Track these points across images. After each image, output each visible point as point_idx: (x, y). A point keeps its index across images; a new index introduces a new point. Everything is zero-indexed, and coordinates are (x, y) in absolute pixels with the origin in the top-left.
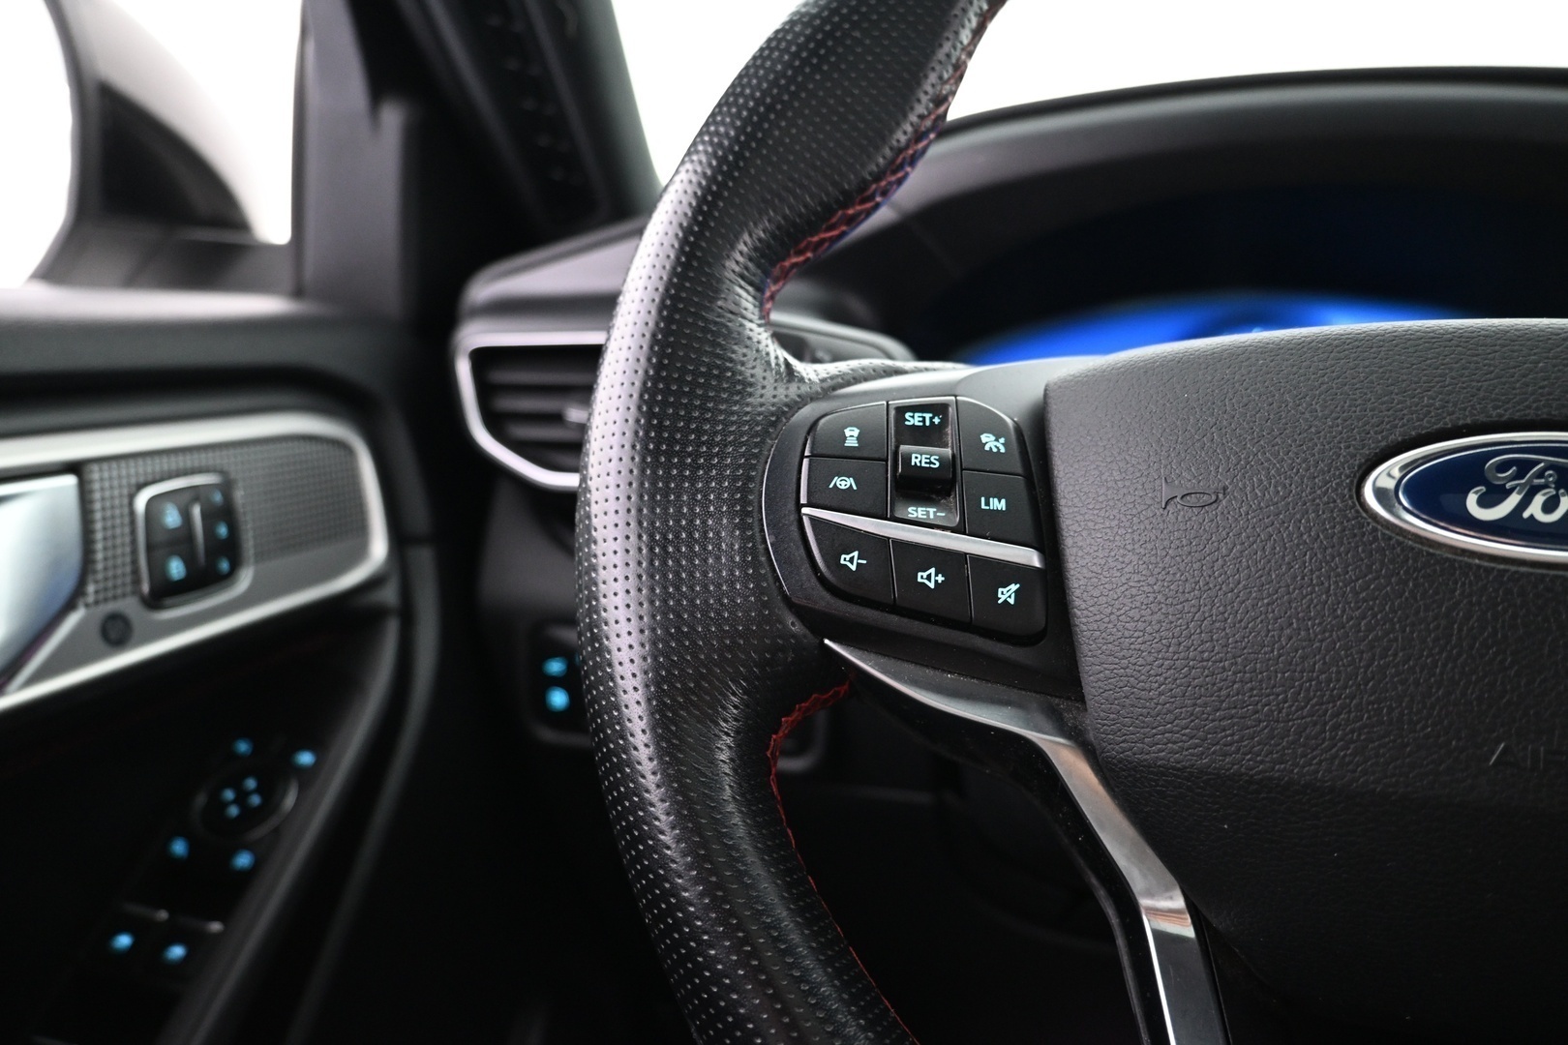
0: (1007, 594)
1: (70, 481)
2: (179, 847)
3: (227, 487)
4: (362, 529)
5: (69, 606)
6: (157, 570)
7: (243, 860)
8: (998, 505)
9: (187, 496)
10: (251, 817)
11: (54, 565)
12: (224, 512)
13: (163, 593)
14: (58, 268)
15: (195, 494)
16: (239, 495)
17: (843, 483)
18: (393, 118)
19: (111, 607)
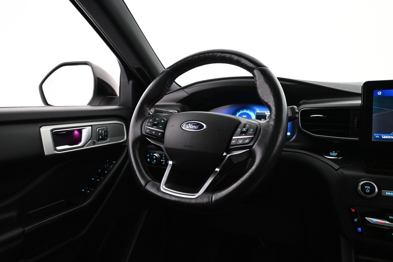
0: (160, 134)
1: (91, 127)
2: (100, 171)
3: (107, 129)
4: (124, 135)
5: (90, 140)
6: (98, 137)
7: (106, 172)
8: (161, 127)
9: (102, 129)
10: (107, 168)
11: (89, 135)
12: (106, 132)
13: (99, 140)
14: (90, 104)
15: (103, 129)
16: (108, 130)
17: (149, 124)
18: (131, 82)
19: (94, 140)
